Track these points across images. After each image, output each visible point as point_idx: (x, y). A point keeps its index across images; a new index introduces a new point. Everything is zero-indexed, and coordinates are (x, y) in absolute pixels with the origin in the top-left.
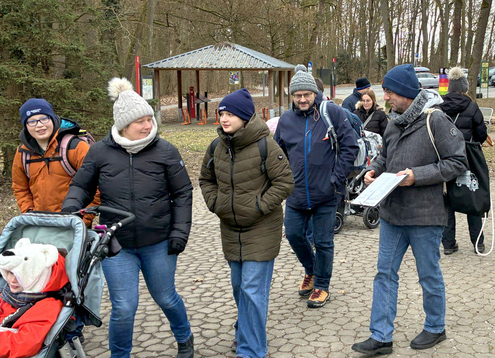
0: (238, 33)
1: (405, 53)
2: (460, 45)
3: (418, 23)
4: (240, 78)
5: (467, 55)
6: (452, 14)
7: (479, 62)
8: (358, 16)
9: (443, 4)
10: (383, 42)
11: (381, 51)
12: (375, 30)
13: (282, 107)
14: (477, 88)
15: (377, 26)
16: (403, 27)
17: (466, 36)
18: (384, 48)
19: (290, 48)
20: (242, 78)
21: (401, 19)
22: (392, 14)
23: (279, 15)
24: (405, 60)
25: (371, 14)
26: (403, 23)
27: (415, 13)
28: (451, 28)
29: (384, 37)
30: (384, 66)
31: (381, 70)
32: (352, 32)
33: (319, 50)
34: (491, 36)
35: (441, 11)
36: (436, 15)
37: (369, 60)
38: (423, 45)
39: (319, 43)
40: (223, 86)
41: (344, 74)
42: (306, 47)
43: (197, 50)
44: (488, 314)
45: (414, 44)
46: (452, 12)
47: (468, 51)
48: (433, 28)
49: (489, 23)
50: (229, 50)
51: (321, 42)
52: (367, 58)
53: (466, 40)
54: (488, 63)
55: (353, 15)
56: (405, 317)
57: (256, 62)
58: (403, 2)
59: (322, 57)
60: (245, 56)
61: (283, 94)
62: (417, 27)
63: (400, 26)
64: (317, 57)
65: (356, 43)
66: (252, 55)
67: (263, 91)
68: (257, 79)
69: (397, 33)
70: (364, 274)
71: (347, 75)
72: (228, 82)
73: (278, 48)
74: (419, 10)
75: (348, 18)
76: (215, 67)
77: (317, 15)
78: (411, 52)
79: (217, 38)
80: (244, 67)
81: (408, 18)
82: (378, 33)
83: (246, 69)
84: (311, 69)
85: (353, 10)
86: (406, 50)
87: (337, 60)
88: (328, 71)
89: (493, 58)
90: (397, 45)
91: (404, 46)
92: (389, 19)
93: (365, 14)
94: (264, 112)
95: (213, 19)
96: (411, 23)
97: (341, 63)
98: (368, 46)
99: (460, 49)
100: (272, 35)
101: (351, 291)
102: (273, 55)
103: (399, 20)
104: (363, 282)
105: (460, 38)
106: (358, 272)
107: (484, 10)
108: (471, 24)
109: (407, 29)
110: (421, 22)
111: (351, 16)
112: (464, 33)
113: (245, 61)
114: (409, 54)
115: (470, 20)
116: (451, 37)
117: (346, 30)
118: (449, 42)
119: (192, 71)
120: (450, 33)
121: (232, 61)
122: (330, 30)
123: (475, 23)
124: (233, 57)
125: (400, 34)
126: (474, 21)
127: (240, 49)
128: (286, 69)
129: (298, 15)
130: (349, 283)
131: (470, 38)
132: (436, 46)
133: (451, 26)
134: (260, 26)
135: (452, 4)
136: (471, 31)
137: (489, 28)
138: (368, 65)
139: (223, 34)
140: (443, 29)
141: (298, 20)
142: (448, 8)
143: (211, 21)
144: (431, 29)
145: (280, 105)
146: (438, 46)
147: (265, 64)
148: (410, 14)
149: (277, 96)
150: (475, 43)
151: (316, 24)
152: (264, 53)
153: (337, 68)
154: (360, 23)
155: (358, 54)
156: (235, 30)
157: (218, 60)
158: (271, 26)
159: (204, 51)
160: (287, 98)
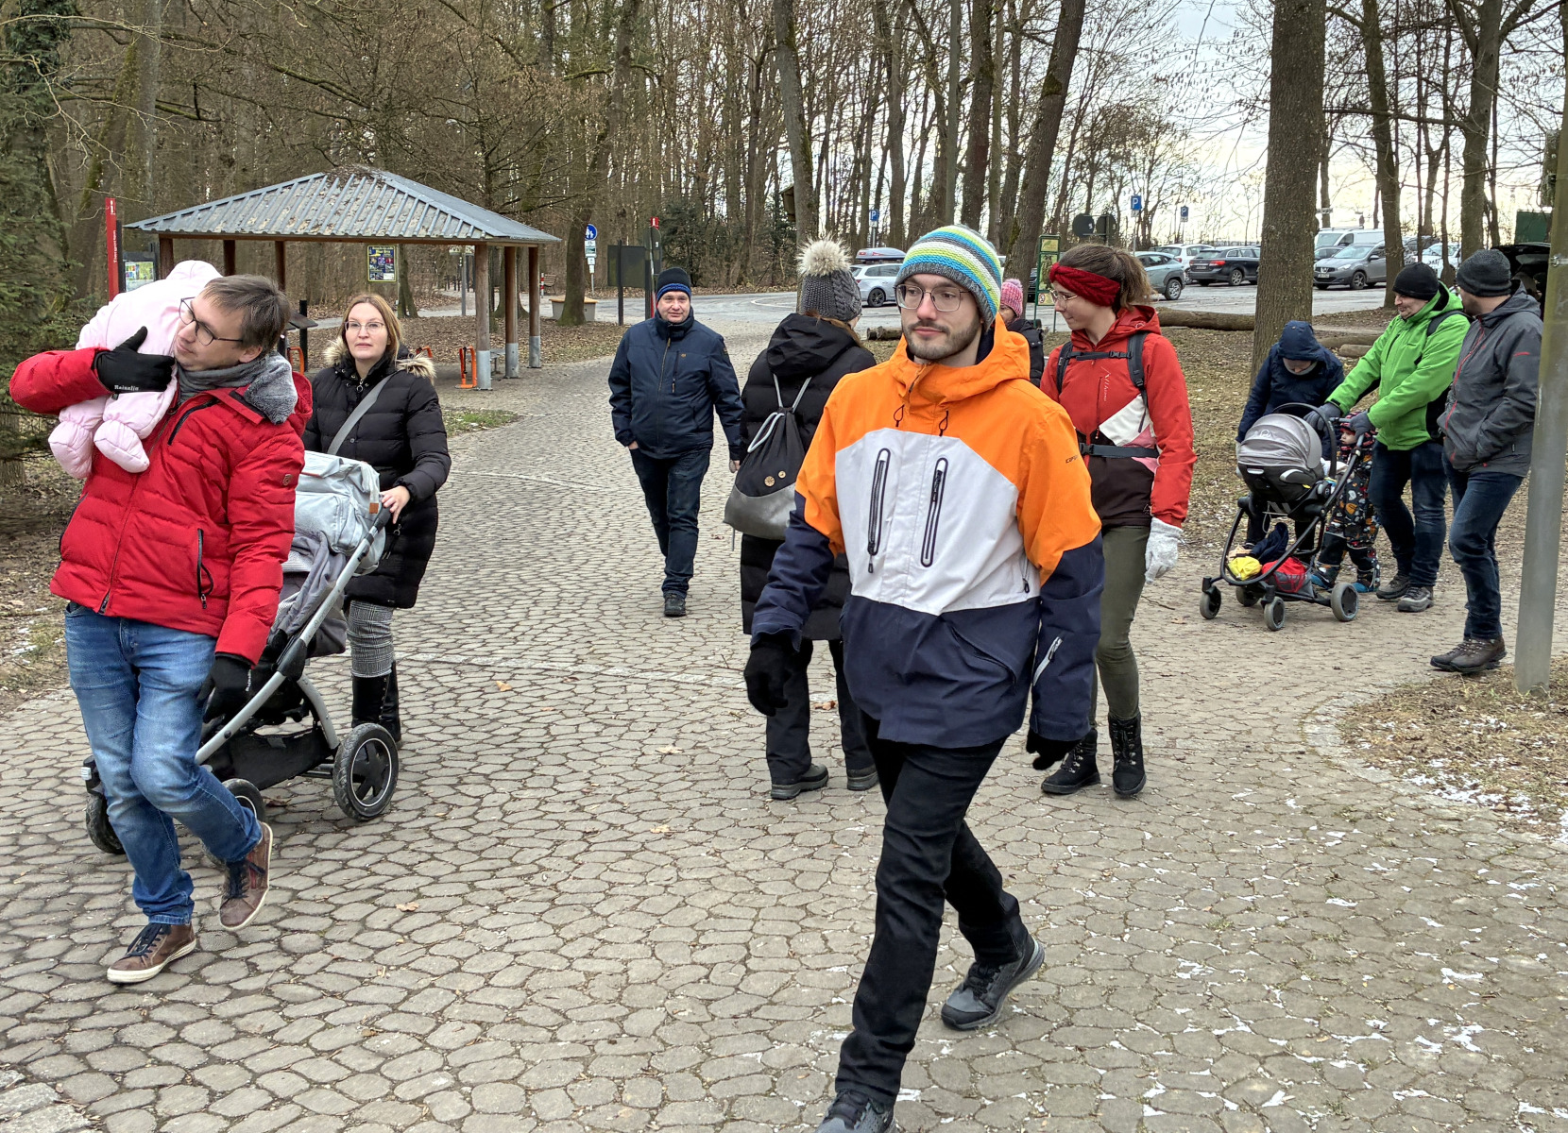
0: (392, 143)
1: (844, 210)
2: (986, 192)
3: (880, 131)
4: (397, 263)
5: (1003, 220)
6: (968, 108)
7: (1034, 239)
8: (719, 106)
9: (944, 82)
10: (787, 177)
11: (782, 204)
12: (765, 145)
13: (514, 346)
14: (1029, 305)
15: (770, 134)
16: (839, 140)
17: (1004, 169)
18: (790, 192)
19: (537, 186)
20: (405, 264)
21: (835, 117)
22: (810, 103)
23: (507, 95)
24: (845, 228)
25: (755, 102)
26: (839, 128)
27: (873, 104)
28: (965, 147)
29: (789, 165)
30: (789, 241)
31: (781, 250)
32: (704, 149)
33: (614, 193)
34: (1067, 170)
35: (939, 100)
36: (925, 110)
37: (749, 224)
38: (892, 190)
39: (616, 177)
40: (351, 286)
41: (681, 262)
42: (577, 185)
43: (280, 186)
44: (1038, 883)
45: (867, 185)
46: (967, 103)
47: (1007, 208)
48: (918, 145)
49: (1060, 135)
50: (365, 189)
51: (620, 175)
52: (744, 220)
53: (1003, 179)
54: (1056, 242)
55: (708, 103)
56: (824, 890)
57: (441, 221)
58: (839, 73)
59: (623, 214)
60: (411, 204)
61: (515, 310)
62: (876, 139)
63: (833, 136)
64: (611, 215)
65: (715, 179)
66: (429, 201)
67: (463, 301)
68: (444, 268)
69: (823, 156)
70: (723, 784)
71: (691, 263)
72: (366, 277)
73: (502, 186)
74: (882, 96)
75: (695, 111)
76: (327, 233)
77: (609, 100)
78: (859, 208)
79: (337, 153)
80: (408, 235)
81: (854, 117)
82: (774, 154)
83: (414, 240)
84: (593, 243)
85: (708, 89)
86: (848, 200)
87: (663, 223)
88: (638, 252)
89: (1070, 229)
90: (823, 187)
91: (843, 190)
92: (801, 117)
93: (738, 102)
94: (462, 358)
95: (324, 102)
96: (861, 129)
97: (674, 231)
98: (748, 186)
99: (987, 204)
100: (487, 150)
101: (685, 828)
102: (488, 205)
103: (828, 121)
104: (718, 804)
105: (987, 173)
106: (705, 777)
107: (1049, 100)
108: (1017, 138)
109: (851, 144)
110: (887, 129)
111: (701, 106)
112: (997, 161)
113: (412, 218)
114: (854, 211)
115: (1015, 125)
116: (963, 170)
117: (688, 141)
118: (959, 183)
119: (267, 242)
120: (961, 159)
121: (375, 217)
122: (645, 140)
123: (1026, 136)
124: (379, 207)
125: (831, 156)
126: (1023, 131)
127: (398, 186)
128: (525, 241)
129: (559, 97)
130: (681, 806)
131: (1013, 175)
132: (924, 194)
133: (964, 142)
134: (454, 124)
135: (967, 81)
136: (1016, 154)
137: (1063, 149)
138: (747, 240)
139: (350, 144)
140: (943, 150)
141: (557, 112)
142: (958, 93)
143: (317, 109)
144: (913, 146)
145: (508, 341)
146: (932, 192)
147: (465, 227)
148: (858, 107)
149: (499, 316)
150: (1025, 187)
151: (608, 123)
152: (463, 198)
153: (663, 245)
154: (724, 125)
155: (722, 208)
156: (385, 133)
157: (337, 213)
158: (484, 125)
159: (298, 190)
160: (526, 321)
